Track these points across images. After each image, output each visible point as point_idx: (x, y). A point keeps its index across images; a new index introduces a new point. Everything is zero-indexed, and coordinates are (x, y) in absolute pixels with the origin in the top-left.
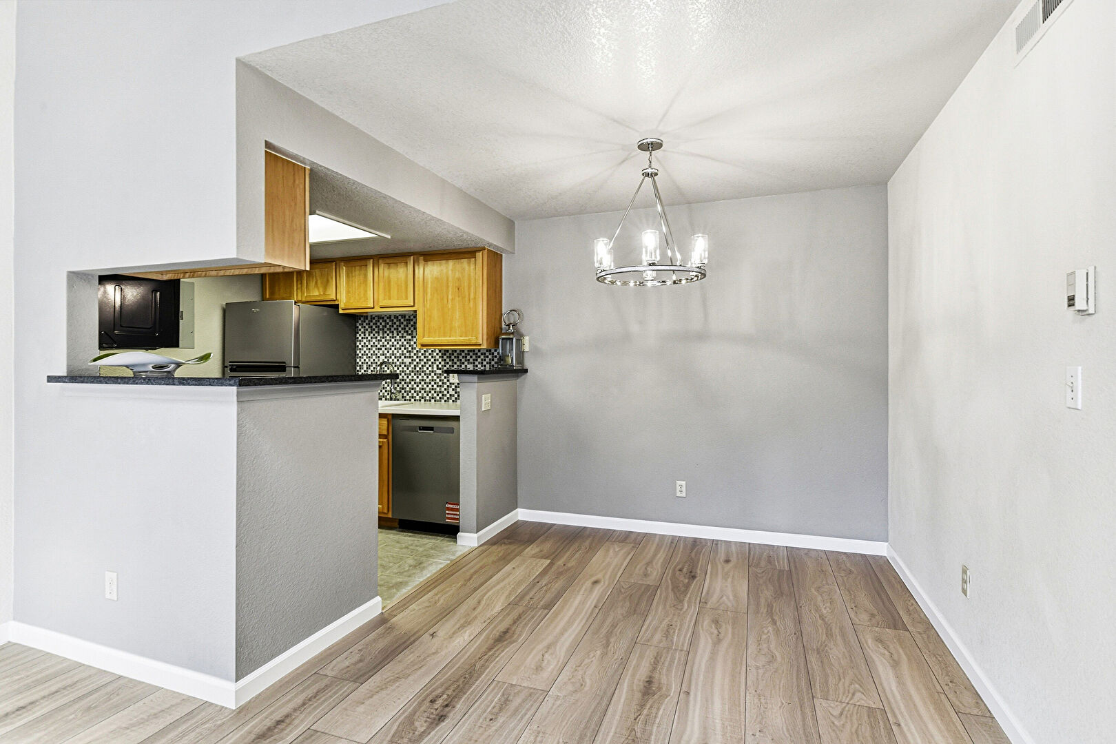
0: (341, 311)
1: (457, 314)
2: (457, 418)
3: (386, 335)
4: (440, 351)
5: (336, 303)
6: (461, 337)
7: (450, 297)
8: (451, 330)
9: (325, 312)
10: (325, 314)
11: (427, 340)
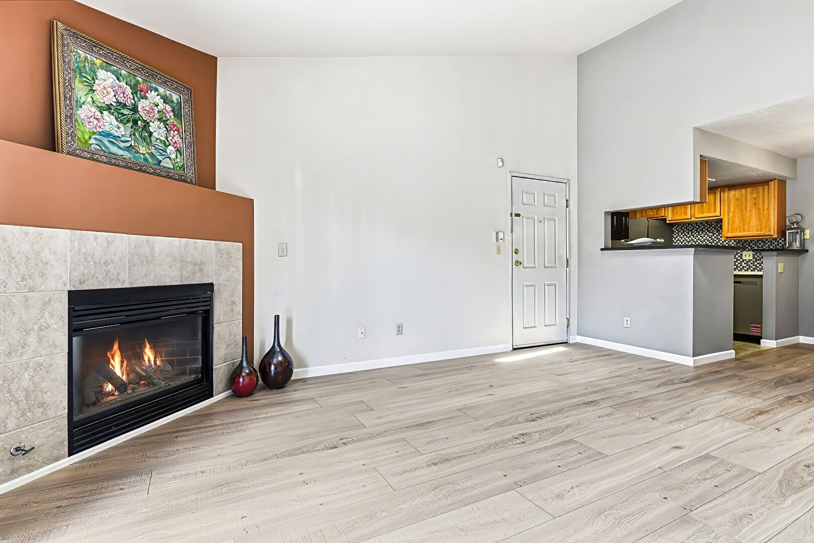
0: (668, 222)
1: (754, 219)
2: (761, 276)
3: (693, 234)
4: (735, 241)
5: (665, 218)
6: (757, 231)
7: (748, 209)
8: (749, 227)
9: (657, 223)
10: (658, 224)
11: (730, 235)
